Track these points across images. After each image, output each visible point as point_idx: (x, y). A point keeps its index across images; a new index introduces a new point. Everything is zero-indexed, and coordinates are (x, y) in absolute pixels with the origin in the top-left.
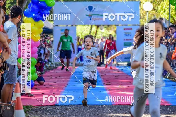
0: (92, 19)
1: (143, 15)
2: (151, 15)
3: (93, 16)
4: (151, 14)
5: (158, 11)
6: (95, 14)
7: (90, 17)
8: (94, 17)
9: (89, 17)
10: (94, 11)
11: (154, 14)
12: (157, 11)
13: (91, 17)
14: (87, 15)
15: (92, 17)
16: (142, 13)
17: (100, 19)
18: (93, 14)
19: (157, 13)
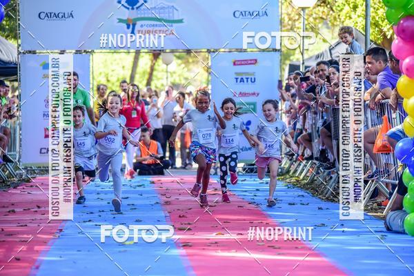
0: (136, 31)
1: (290, 19)
2: (315, 19)
3: (139, 23)
4: (314, 16)
5: (334, 8)
6: (146, 16)
7: (131, 26)
8: (142, 26)
9: (128, 28)
10: (143, 7)
11: (324, 17)
12: (332, 9)
13: (134, 25)
14: (121, 21)
15: (137, 27)
16: (289, 15)
17: (160, 31)
18: (139, 16)
19: (331, 12)
